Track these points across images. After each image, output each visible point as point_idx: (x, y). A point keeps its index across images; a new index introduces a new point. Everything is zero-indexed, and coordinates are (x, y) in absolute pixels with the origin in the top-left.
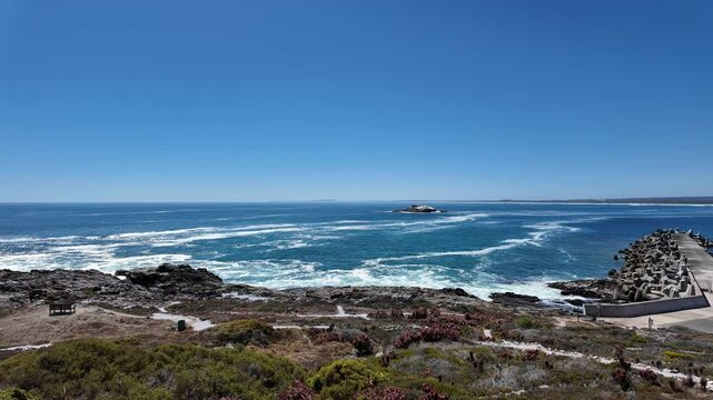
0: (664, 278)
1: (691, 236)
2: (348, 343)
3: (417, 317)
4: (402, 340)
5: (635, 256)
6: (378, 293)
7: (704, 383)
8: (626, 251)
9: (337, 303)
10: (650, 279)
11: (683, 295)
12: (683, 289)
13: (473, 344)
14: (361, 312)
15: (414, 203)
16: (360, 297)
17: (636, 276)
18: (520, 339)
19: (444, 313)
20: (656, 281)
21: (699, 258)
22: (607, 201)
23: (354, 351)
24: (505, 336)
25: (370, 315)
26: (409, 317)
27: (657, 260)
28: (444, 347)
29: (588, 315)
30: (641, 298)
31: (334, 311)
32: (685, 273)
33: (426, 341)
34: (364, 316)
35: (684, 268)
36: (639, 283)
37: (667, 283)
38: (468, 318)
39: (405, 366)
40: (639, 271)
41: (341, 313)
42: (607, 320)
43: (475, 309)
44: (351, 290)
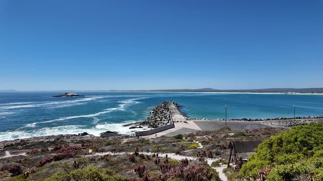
0: (164, 119)
1: (173, 103)
2: (6, 171)
3: (56, 149)
4: (41, 163)
5: (156, 111)
6: (36, 141)
7: (157, 155)
8: (154, 110)
9: (6, 150)
10: (159, 119)
11: (168, 124)
12: (168, 123)
13: (80, 157)
14: (22, 152)
15: (66, 92)
16: (25, 144)
17: (155, 119)
18: (103, 151)
19: (72, 145)
20: (161, 120)
21: (174, 111)
22: (150, 91)
23: (10, 174)
24: (97, 151)
25: (28, 153)
26: (52, 150)
27: (162, 112)
28: (63, 162)
29: (136, 136)
30: (156, 127)
31: (4, 154)
32: (169, 117)
33: (55, 160)
34: (24, 154)
35: (169, 115)
36: (156, 121)
37: (164, 120)
38: (83, 146)
39: (38, 175)
40: (156, 117)
41: (8, 154)
42: (143, 137)
43: (88, 141)
44: (19, 141)
